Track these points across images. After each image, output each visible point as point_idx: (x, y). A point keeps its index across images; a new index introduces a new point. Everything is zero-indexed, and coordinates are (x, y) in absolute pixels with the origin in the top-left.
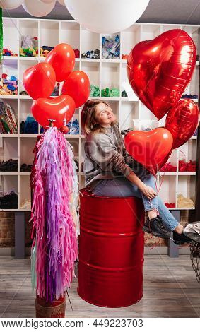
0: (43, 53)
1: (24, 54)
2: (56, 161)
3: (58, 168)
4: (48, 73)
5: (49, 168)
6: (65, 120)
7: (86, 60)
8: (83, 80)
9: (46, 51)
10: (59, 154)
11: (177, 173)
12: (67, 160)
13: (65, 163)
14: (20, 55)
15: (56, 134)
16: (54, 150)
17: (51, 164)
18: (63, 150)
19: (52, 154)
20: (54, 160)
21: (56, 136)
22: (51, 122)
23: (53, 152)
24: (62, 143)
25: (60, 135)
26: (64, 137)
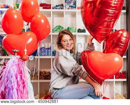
2: (13, 84)
3: (15, 90)
4: (16, 17)
5: (7, 90)
6: (26, 50)
7: (55, 10)
8: (43, 21)
10: (17, 78)
11: (115, 80)
12: (23, 83)
13: (22, 86)
14: (14, 8)
15: (17, 61)
16: (12, 75)
17: (9, 87)
18: (21, 75)
19: (11, 79)
20: (11, 83)
21: (17, 63)
22: (15, 52)
23: (12, 77)
24: (20, 68)
25: (20, 62)
26: (23, 64)
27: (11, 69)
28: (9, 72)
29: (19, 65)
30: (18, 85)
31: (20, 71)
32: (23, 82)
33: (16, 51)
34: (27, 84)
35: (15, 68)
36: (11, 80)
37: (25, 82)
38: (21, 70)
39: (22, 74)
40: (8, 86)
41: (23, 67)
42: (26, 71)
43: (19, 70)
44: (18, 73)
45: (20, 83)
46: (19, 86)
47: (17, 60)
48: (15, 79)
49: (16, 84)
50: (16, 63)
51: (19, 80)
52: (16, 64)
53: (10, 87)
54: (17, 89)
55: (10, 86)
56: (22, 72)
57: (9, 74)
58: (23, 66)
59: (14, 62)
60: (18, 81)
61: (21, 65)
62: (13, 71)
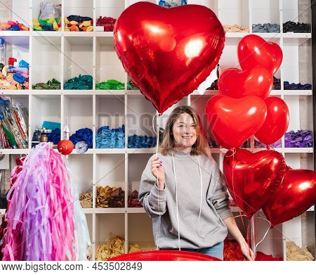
0: (69, 25)
1: (40, 28)
3: (45, 221)
5: (28, 221)
6: (67, 129)
9: (73, 23)
12: (64, 205)
13: (59, 211)
14: (35, 30)
15: (49, 154)
16: (38, 186)
17: (31, 214)
18: (57, 186)
19: (35, 195)
20: (36, 205)
21: (48, 159)
22: (43, 133)
23: (37, 191)
24: (55, 172)
25: (55, 157)
26: (61, 161)
27: (35, 173)
28: (31, 180)
29: (52, 164)
30: (51, 210)
31: (55, 179)
32: (62, 202)
33: (46, 131)
34: (72, 208)
35: (43, 171)
36: (34, 197)
37: (67, 202)
38: (56, 176)
39: (59, 184)
40: (30, 211)
41: (62, 169)
42: (69, 177)
43: (52, 175)
44: (50, 181)
45: (57, 205)
46: (55, 212)
47: (46, 154)
48: (44, 194)
49: (47, 206)
50: (44, 159)
51: (53, 199)
52: (46, 162)
53: (34, 214)
54: (49, 219)
55: (32, 210)
56: (61, 179)
57: (30, 185)
58: (63, 166)
59: (40, 156)
60: (50, 199)
61: (57, 163)
62: (39, 177)
